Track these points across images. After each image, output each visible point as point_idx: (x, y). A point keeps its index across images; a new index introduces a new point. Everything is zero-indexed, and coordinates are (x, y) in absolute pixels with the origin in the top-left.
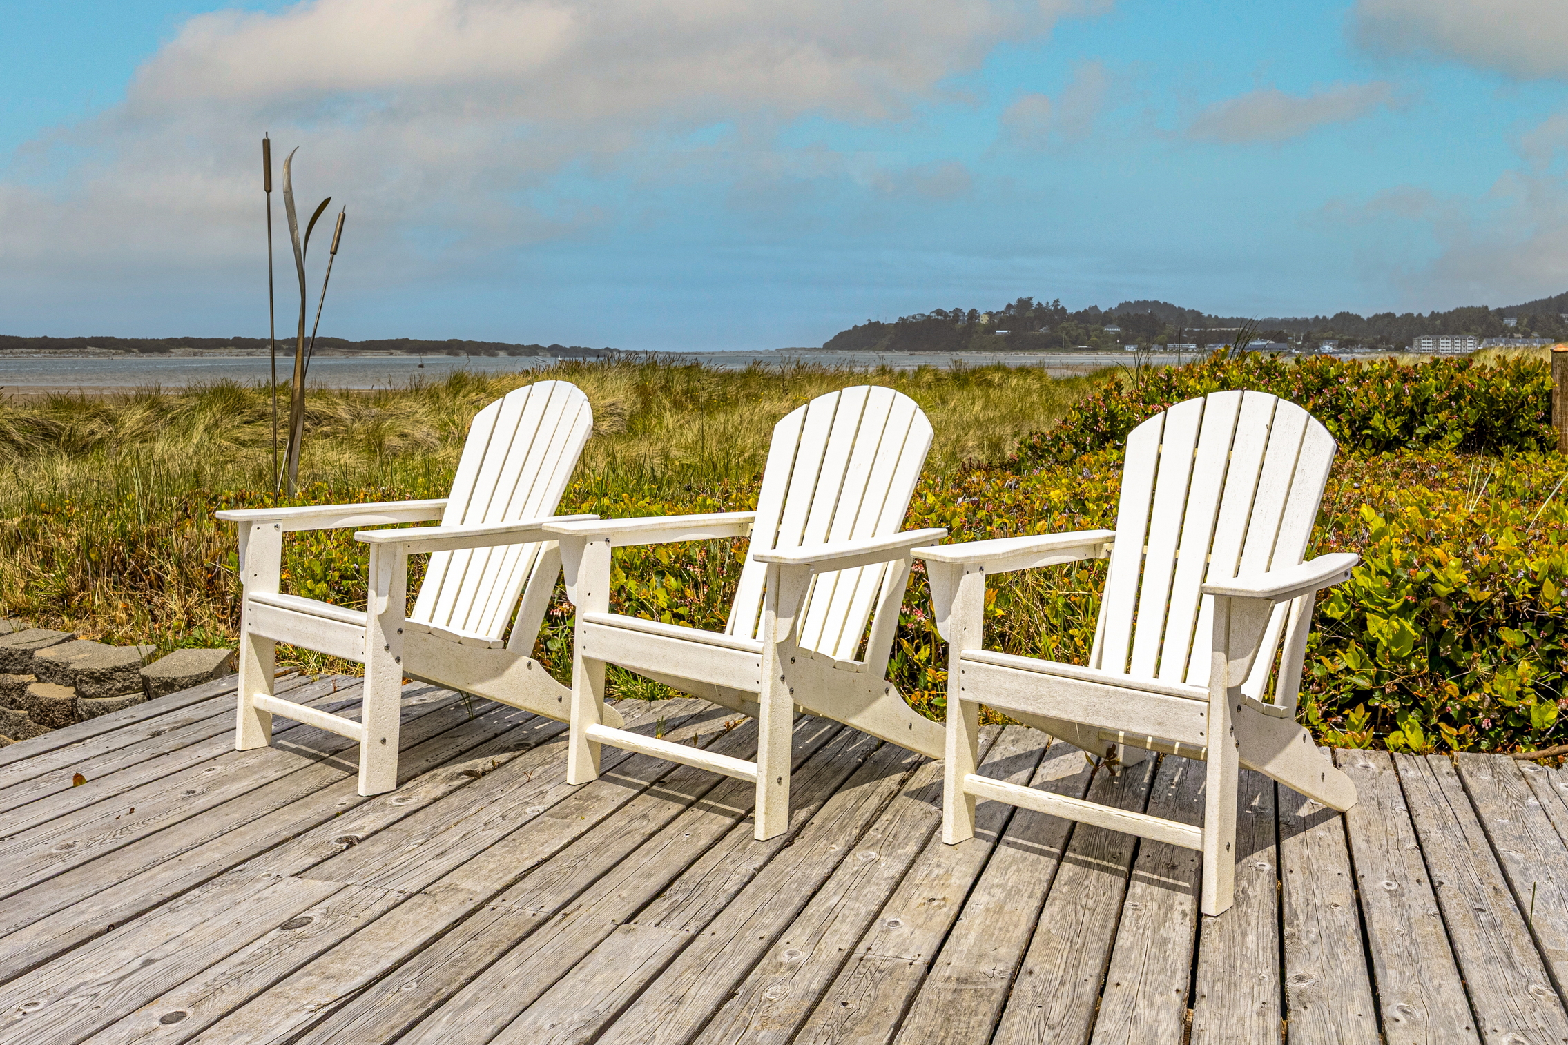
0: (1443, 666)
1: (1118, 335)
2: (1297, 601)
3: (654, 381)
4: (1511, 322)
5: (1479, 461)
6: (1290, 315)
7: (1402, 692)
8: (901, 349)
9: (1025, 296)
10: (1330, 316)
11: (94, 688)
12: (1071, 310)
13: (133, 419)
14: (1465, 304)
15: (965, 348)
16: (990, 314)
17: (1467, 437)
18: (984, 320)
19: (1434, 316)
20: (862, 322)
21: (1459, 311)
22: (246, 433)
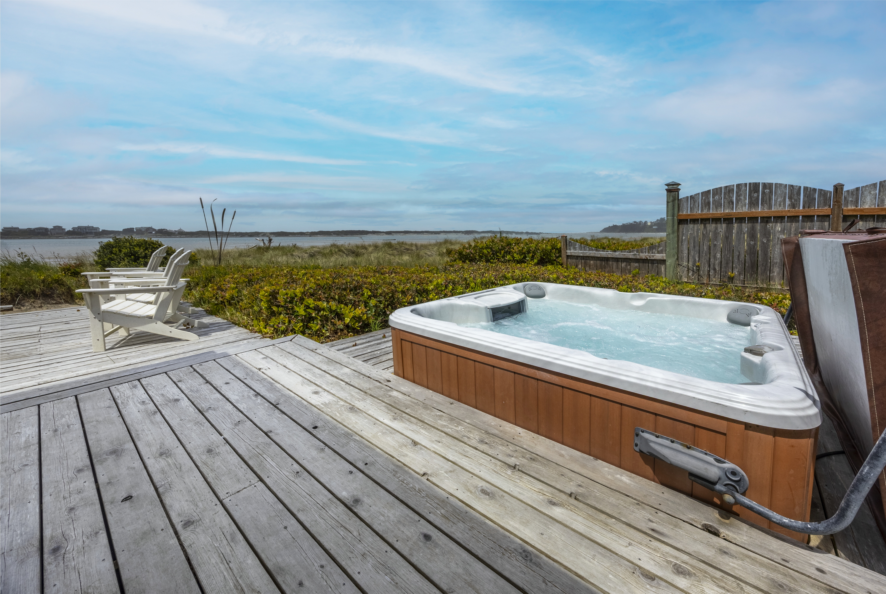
2: (163, 293)
8: (623, 232)
13: (370, 249)
15: (643, 232)
16: (651, 222)
18: (649, 224)
20: (611, 225)
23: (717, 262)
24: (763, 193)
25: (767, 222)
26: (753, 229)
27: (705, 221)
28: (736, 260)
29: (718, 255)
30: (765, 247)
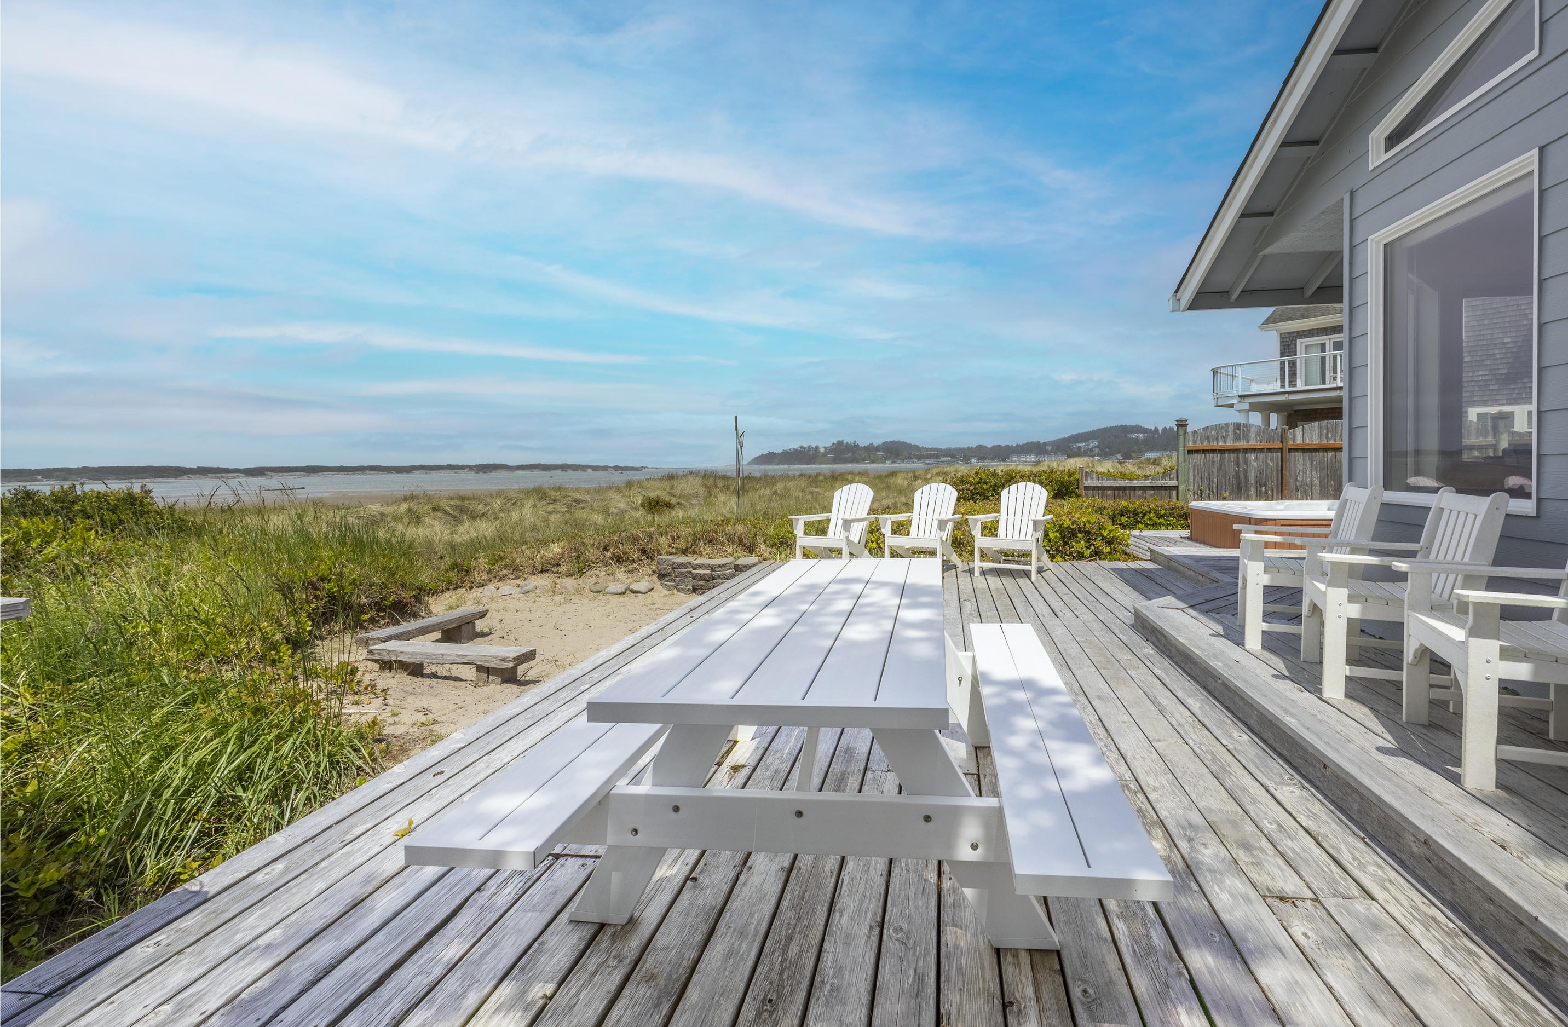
0: (1066, 543)
1: (883, 456)
2: (1043, 524)
3: (711, 482)
4: (1049, 448)
5: (1059, 501)
6: (957, 446)
7: (1057, 550)
9: (840, 439)
10: (974, 446)
11: (720, 569)
12: (862, 445)
14: (1030, 441)
15: (814, 463)
16: (825, 447)
17: (1055, 494)
18: (822, 450)
19: (1018, 446)
20: (765, 452)
21: (1028, 444)
22: (550, 508)
23: (1215, 486)
24: (1243, 431)
25: (1246, 453)
26: (1238, 458)
27: (1205, 451)
28: (1227, 483)
29: (1215, 481)
30: (1245, 471)
